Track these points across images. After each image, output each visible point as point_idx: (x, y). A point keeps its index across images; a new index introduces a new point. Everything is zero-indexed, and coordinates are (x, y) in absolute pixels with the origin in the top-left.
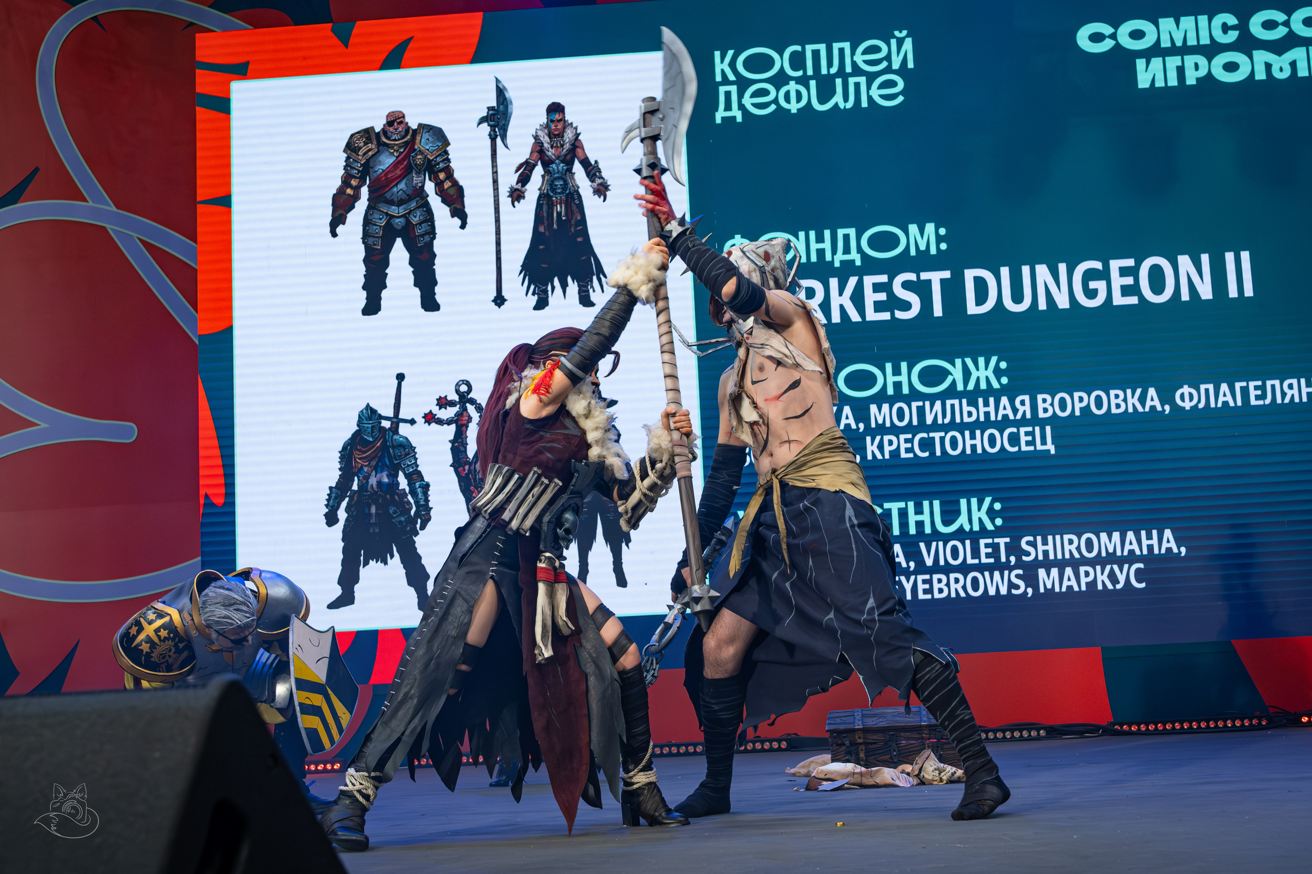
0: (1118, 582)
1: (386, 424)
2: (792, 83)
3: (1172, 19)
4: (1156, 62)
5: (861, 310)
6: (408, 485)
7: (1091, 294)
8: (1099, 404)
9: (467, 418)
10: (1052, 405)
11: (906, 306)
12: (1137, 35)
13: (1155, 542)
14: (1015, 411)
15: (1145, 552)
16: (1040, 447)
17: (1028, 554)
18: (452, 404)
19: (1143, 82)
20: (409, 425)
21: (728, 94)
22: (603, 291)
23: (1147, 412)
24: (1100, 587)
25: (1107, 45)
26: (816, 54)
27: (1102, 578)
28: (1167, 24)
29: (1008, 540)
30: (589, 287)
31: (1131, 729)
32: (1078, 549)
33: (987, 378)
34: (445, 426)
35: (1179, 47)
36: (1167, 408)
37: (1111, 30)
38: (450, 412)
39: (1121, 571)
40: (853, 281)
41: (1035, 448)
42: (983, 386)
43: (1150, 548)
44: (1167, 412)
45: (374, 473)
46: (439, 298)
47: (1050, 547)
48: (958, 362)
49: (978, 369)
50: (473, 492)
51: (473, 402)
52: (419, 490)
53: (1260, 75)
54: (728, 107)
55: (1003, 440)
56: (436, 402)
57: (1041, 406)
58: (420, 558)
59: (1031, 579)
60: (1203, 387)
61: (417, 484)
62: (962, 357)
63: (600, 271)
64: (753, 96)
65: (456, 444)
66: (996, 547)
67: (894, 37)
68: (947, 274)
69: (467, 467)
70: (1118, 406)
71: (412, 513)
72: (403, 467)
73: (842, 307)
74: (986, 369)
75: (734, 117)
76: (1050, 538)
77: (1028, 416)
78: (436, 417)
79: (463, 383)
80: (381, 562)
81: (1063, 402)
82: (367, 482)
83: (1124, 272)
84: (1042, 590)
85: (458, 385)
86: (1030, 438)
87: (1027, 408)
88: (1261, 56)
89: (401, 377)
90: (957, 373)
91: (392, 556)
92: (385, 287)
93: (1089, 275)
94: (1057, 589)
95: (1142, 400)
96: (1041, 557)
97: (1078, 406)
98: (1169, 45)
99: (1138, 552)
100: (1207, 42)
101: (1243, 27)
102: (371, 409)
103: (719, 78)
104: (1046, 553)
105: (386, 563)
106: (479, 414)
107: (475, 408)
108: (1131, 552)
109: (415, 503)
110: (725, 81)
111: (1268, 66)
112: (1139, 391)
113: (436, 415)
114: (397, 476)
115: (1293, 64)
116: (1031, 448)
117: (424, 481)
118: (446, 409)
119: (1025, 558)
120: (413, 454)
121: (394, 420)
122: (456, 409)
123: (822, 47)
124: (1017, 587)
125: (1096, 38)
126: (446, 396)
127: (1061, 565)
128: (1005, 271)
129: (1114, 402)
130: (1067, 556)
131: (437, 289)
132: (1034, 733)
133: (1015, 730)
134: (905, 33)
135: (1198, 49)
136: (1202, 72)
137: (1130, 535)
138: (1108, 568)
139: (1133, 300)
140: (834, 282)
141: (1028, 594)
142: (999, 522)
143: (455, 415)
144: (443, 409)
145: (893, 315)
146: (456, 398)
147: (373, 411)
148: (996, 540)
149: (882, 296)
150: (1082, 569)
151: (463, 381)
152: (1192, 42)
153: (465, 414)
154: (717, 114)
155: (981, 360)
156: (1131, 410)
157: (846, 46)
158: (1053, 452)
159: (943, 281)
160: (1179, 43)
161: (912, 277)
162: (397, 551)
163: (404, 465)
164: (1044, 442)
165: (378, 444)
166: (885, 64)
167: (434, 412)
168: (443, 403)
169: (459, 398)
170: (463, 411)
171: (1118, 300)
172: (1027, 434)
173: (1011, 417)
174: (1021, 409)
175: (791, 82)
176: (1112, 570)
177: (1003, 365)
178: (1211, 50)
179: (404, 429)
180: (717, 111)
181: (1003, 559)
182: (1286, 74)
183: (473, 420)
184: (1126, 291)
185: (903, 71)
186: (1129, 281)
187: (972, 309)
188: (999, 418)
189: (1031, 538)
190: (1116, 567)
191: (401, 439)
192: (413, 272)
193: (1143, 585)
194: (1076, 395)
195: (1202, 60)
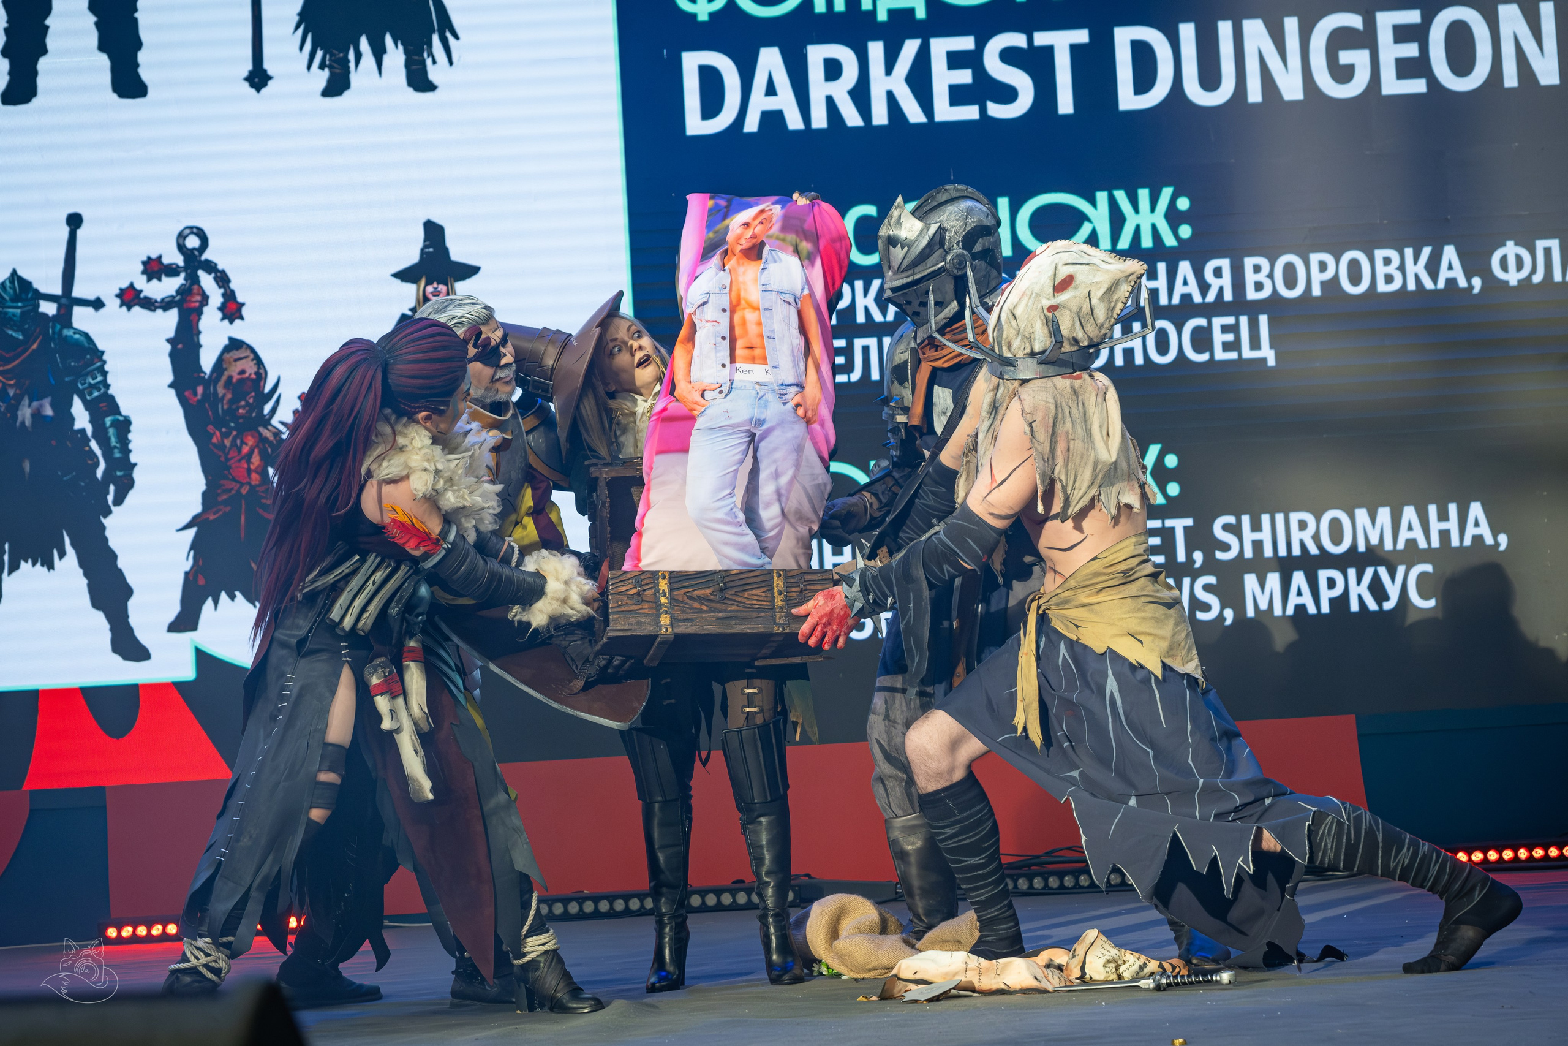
0: (1387, 598)
1: (49, 308)
5: (925, 100)
6: (91, 422)
7: (1343, 74)
8: (1355, 277)
9: (199, 298)
10: (1271, 276)
11: (1008, 94)
13: (1452, 525)
14: (1204, 288)
15: (1435, 543)
16: (1247, 353)
17: (1226, 547)
18: (172, 271)
20: (90, 310)
22: (451, 63)
23: (1440, 291)
24: (1354, 607)
27: (1359, 592)
29: (1189, 522)
30: (425, 55)
32: (1316, 537)
33: (1154, 227)
34: (159, 312)
36: (1477, 282)
38: (169, 286)
39: (1393, 579)
40: (910, 48)
41: (1240, 354)
42: (1147, 242)
43: (1445, 535)
44: (1476, 290)
45: (26, 401)
46: (145, 73)
47: (1265, 536)
48: (1102, 197)
49: (1136, 210)
50: (212, 435)
51: (210, 267)
52: (111, 432)
55: (1181, 341)
56: (141, 268)
57: (1250, 278)
58: (114, 557)
59: (1231, 594)
60: (1541, 245)
61: (108, 421)
62: (1109, 188)
63: (446, 25)
65: (180, 346)
66: (1168, 535)
68: (1081, 36)
69: (200, 390)
70: (1389, 279)
71: (99, 473)
72: (80, 387)
73: (890, 96)
74: (1153, 210)
76: (1265, 519)
77: (1228, 296)
78: (142, 295)
79: (192, 233)
80: (42, 565)
81: (1290, 269)
82: (16, 417)
83: (1402, 34)
84: (1250, 613)
85: (181, 237)
86: (1230, 337)
87: (1226, 281)
89: (75, 221)
90: (1098, 216)
91: (62, 554)
92: (44, 51)
93: (1340, 39)
94: (1278, 611)
95: (1433, 267)
96: (1248, 553)
97: (1317, 278)
99: (1422, 544)
102: (21, 280)
104: (1258, 545)
105: (50, 566)
106: (222, 291)
107: (215, 279)
108: (1411, 543)
109: (104, 455)
112: (1427, 251)
113: (141, 291)
114: (71, 405)
116: (1233, 355)
117: (120, 414)
118: (160, 280)
119: (1220, 555)
120: (99, 364)
121: (64, 301)
122: (179, 281)
124: (1207, 608)
126: (160, 257)
127: (1286, 566)
128: (1187, 31)
129: (1381, 270)
130: (1296, 551)
131: (142, 56)
137: (1409, 513)
138: (1369, 572)
139: (1418, 86)
140: (876, 50)
141: (1225, 619)
143: (178, 292)
144: (155, 282)
145: (983, 111)
146: (179, 260)
147: (25, 285)
148: (1169, 523)
149: (965, 77)
150: (1323, 575)
151: (191, 228)
153: (195, 287)
155: (1144, 194)
156: (1411, 286)
158: (1271, 362)
159: (1075, 49)
161: (1018, 40)
162: (73, 545)
163: (82, 384)
164: (1255, 344)
165: (35, 346)
167: (138, 286)
168: (154, 268)
169: (185, 261)
170: (192, 284)
171: (1392, 85)
172: (1225, 329)
173: (1197, 298)
174: (1215, 283)
176: (1376, 577)
177: (1183, 204)
179: (82, 318)
181: (1181, 557)
183: (211, 301)
184: (1406, 69)
186: (1411, 50)
187: (1128, 100)
188: (1176, 300)
189: (1231, 519)
190: (1383, 571)
191: (77, 336)
192: (97, 24)
193: (1431, 603)
194: (1315, 258)
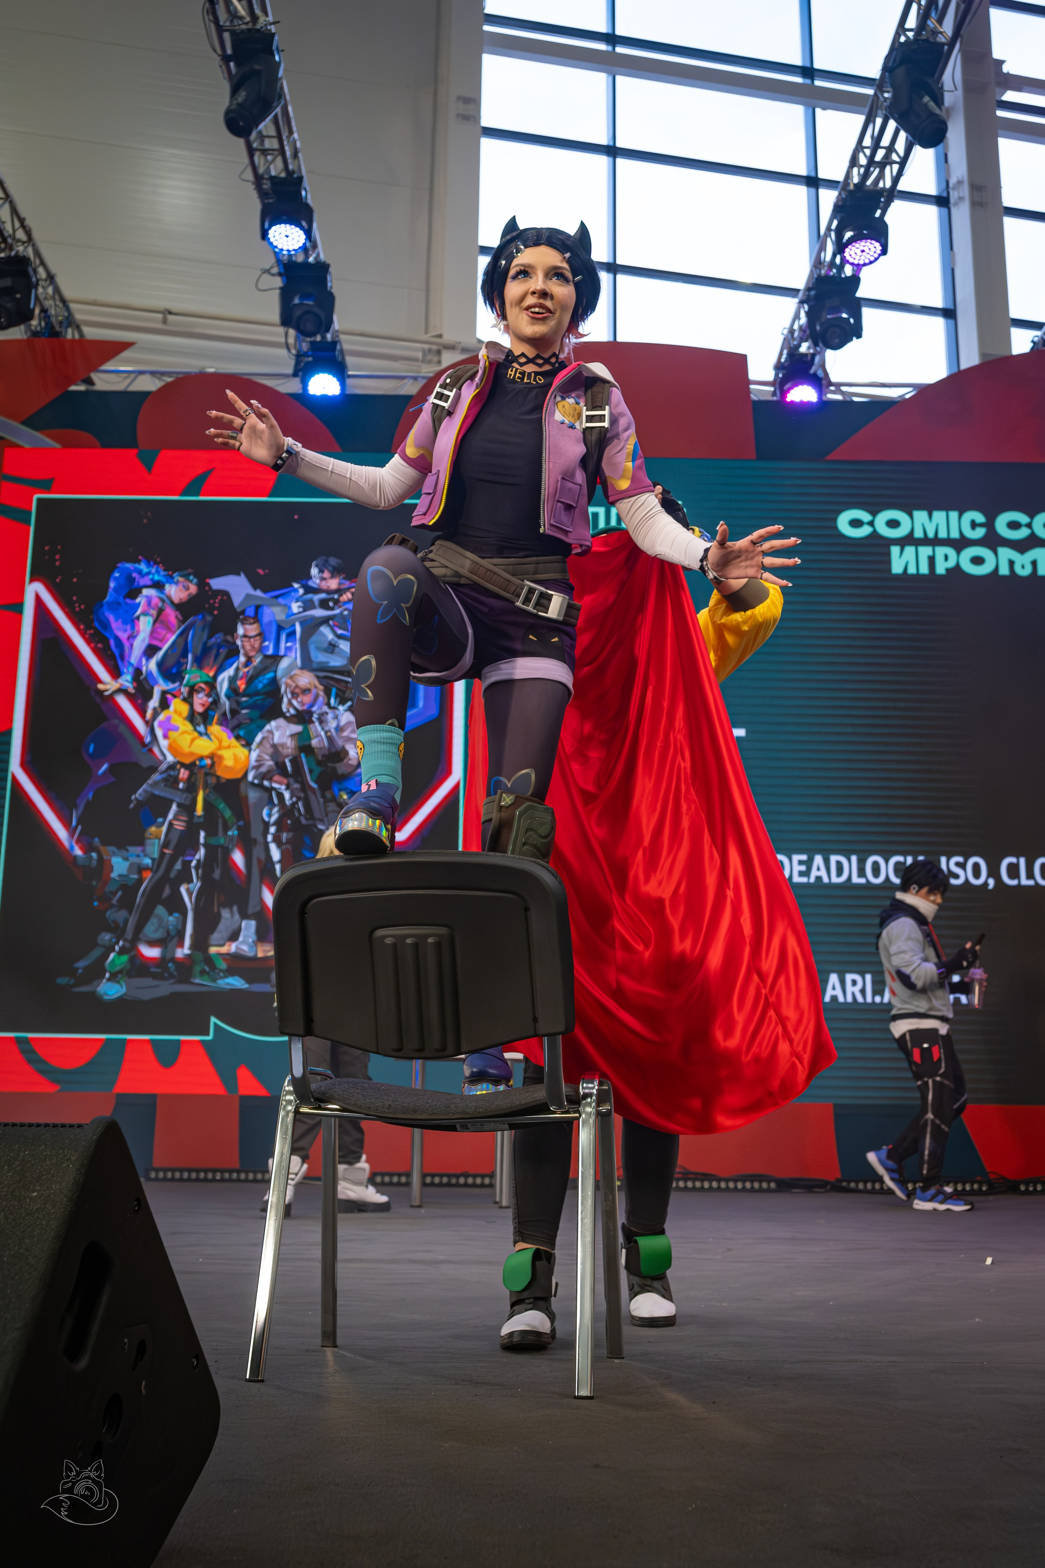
3: (924, 513)
4: (910, 550)
12: (893, 524)
19: (897, 568)
25: (864, 531)
28: (920, 516)
31: (857, 1186)
35: (931, 540)
37: (869, 518)
53: (1004, 570)
88: (1005, 553)
98: (921, 535)
100: (956, 536)
101: (990, 525)
111: (1011, 563)
115: (1034, 563)
125: (856, 523)
132: (764, 1185)
133: (747, 1181)
135: (948, 542)
136: (951, 563)
152: (942, 534)
160: (931, 535)
178: (960, 544)
182: (1026, 572)
195: (951, 552)
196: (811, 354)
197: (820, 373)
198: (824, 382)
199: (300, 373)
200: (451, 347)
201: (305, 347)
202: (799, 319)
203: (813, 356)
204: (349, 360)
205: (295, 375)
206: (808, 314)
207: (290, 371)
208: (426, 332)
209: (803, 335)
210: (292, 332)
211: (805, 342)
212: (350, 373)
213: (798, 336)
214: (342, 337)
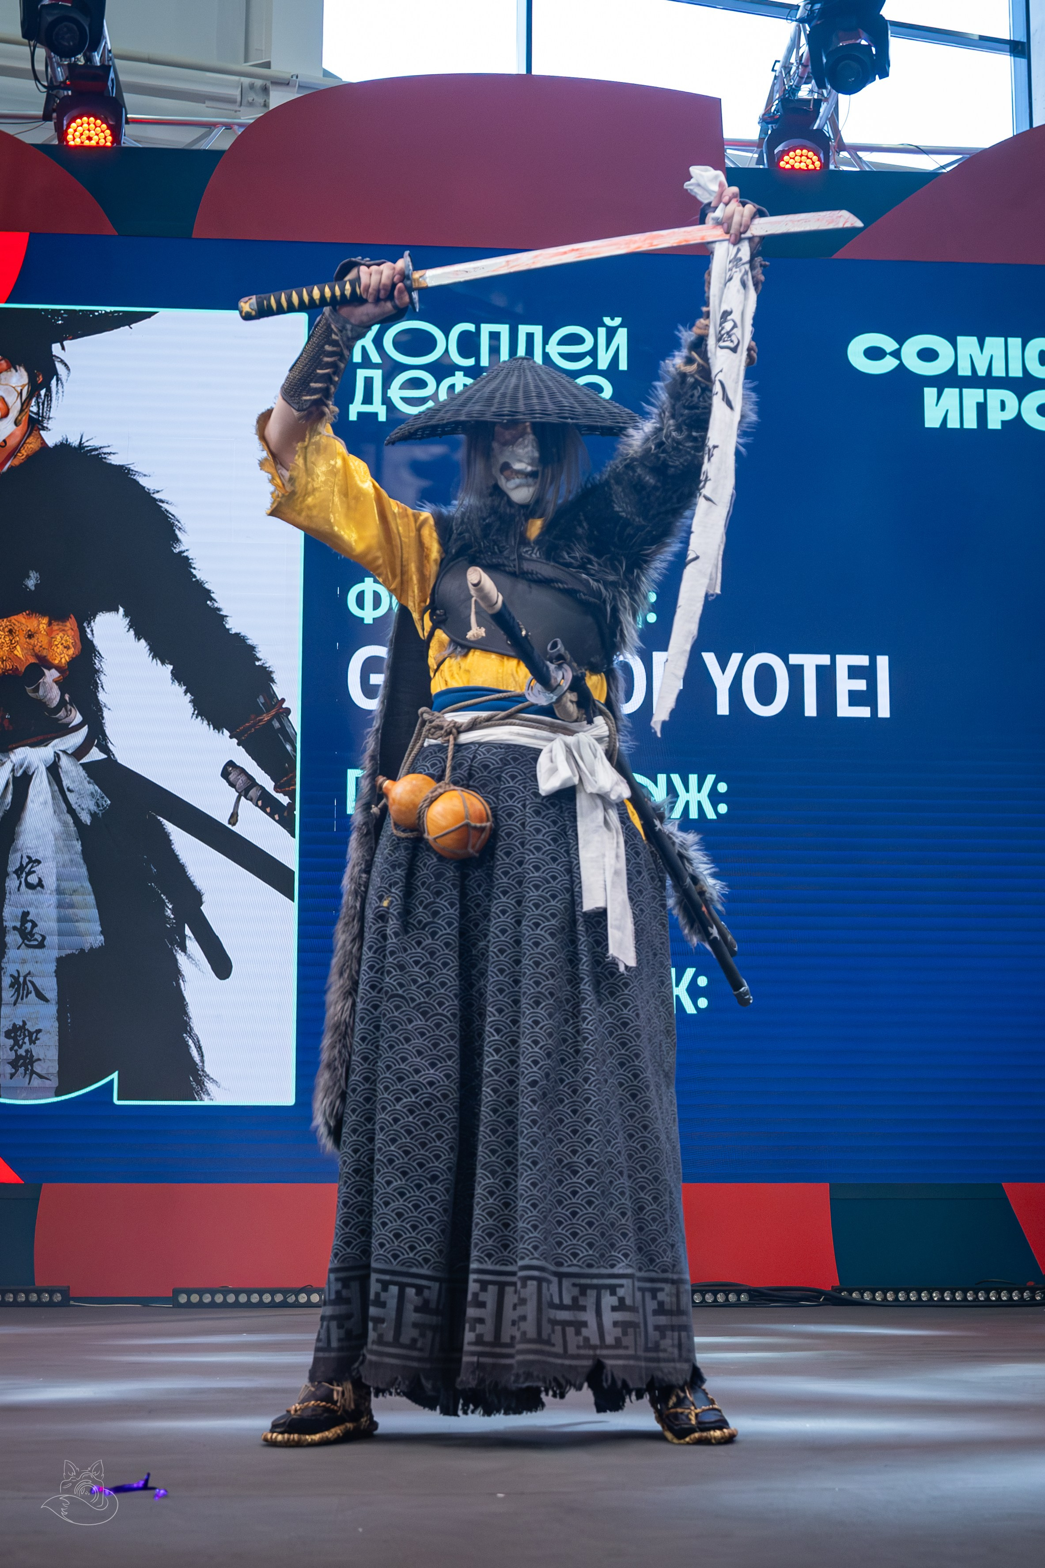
2: (459, 374)
3: (974, 340)
4: (951, 394)
12: (928, 355)
19: (932, 420)
21: (369, 382)
25: (887, 365)
26: (495, 337)
28: (967, 343)
31: (862, 1297)
33: (699, 803)
35: (982, 377)
37: (897, 346)
42: (694, 814)
48: (662, 778)
49: (687, 790)
54: (368, 399)
62: (668, 772)
64: (404, 386)
67: (603, 325)
74: (699, 791)
75: (376, 414)
90: (660, 792)
98: (969, 373)
100: (1019, 374)
103: (357, 358)
110: (366, 363)
123: (504, 330)
125: (874, 353)
132: (732, 1297)
133: (708, 1291)
134: (618, 321)
135: (1005, 383)
136: (1010, 414)
142: (703, 1003)
152: (998, 371)
154: (351, 406)
155: (693, 778)
157: (537, 330)
160: (982, 372)
166: (588, 361)
175: (457, 373)
177: (722, 787)
178: (1024, 385)
180: (352, 403)
185: (611, 373)
195: (1009, 397)
196: (814, 99)
197: (828, 130)
198: (833, 143)
199: (55, 115)
200: (283, 83)
201: (61, 74)
202: (799, 48)
203: (818, 103)
204: (128, 98)
205: (46, 117)
206: (809, 38)
207: (41, 113)
208: (246, 61)
209: (803, 72)
210: (41, 52)
211: (806, 83)
212: (129, 116)
213: (795, 73)
214: (117, 62)
